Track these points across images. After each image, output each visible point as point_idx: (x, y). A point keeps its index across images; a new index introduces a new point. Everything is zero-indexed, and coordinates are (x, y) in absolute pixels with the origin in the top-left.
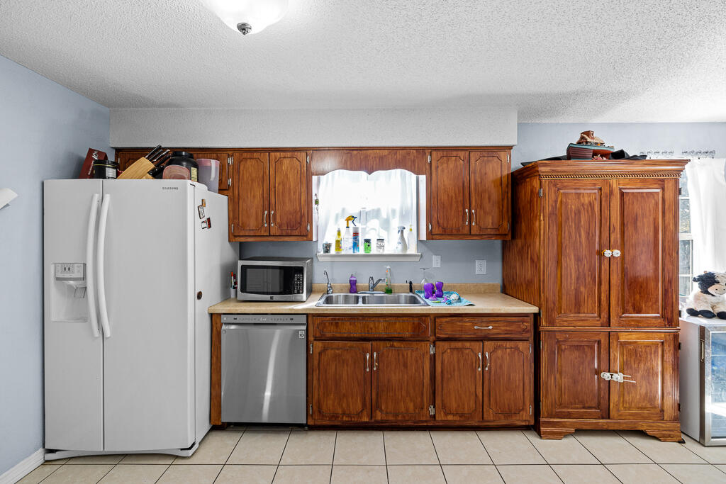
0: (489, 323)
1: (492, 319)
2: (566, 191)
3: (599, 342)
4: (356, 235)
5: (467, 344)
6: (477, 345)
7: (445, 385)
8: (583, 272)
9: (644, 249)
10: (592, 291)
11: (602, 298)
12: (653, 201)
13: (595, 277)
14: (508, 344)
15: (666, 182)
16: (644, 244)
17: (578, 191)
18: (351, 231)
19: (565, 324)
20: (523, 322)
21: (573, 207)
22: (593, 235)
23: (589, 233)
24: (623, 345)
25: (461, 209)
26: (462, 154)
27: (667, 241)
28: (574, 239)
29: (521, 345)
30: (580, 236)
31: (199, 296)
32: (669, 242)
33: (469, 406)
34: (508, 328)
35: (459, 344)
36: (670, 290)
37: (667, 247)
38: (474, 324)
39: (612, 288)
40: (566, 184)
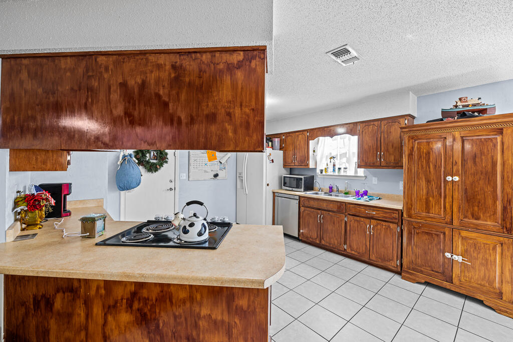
0: (374, 211)
1: (375, 209)
2: (420, 141)
3: (444, 234)
4: (334, 165)
5: (362, 219)
6: (367, 221)
7: (351, 237)
8: (432, 188)
9: (482, 177)
10: (438, 201)
11: (447, 206)
12: (491, 144)
13: (441, 193)
14: (384, 223)
15: (504, 130)
16: (482, 173)
17: (429, 140)
18: (332, 164)
19: (419, 218)
20: (394, 213)
21: (425, 150)
22: (439, 167)
23: (436, 166)
24: (464, 238)
25: (375, 152)
26: (376, 123)
27: (505, 171)
28: (425, 169)
29: (392, 226)
30: (429, 168)
31: (268, 185)
32: (507, 172)
33: (362, 249)
34: (384, 215)
35: (358, 218)
36: (508, 207)
37: (506, 176)
38: (366, 210)
39: (454, 201)
40: (419, 137)
